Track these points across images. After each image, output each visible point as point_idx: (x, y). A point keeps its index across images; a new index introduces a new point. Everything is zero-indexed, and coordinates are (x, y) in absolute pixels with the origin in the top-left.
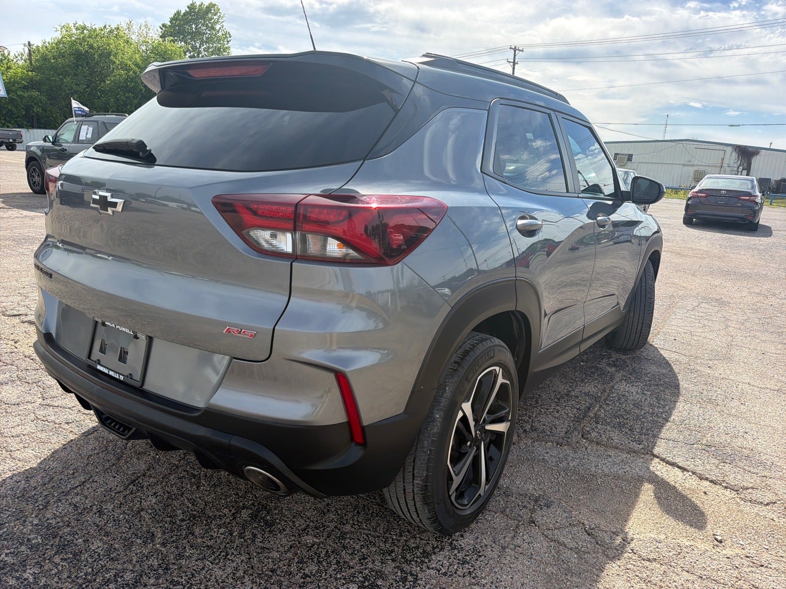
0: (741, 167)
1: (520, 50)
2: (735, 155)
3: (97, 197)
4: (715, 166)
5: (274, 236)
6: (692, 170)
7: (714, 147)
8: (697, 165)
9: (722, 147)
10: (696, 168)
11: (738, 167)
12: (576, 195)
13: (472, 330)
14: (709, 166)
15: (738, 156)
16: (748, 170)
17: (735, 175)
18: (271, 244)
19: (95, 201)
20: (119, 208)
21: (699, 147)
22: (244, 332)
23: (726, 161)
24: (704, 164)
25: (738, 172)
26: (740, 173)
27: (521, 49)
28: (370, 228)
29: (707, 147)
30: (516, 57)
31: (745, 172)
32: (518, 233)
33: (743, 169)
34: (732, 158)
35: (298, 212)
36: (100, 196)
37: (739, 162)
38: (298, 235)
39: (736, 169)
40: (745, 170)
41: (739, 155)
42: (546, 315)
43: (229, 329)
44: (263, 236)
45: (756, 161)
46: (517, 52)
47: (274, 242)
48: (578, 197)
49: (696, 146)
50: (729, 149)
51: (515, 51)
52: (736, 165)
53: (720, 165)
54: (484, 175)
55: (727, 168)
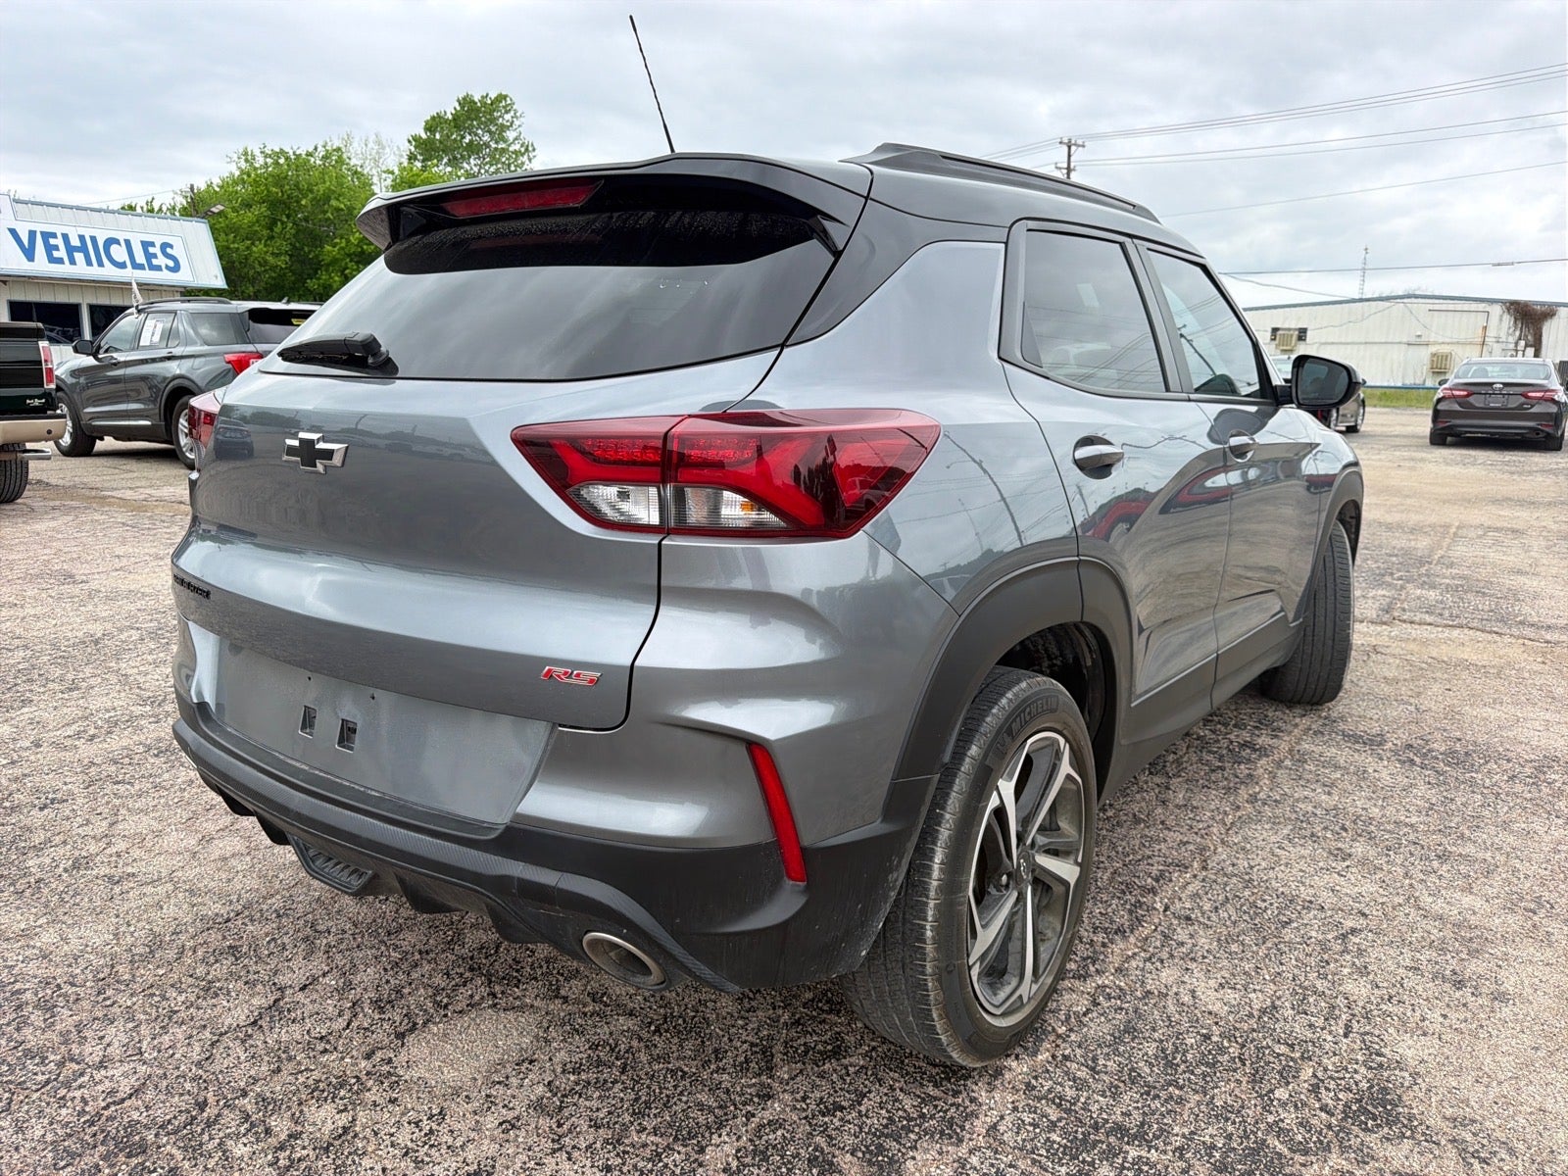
0: (1522, 343)
1: (1079, 146)
2: (1508, 320)
3: (296, 443)
4: (1471, 343)
5: (624, 496)
6: (1425, 354)
7: (1466, 306)
8: (1435, 343)
9: (1481, 306)
10: (1433, 349)
11: (1516, 344)
12: (1184, 395)
13: (997, 664)
14: (1458, 343)
15: (1515, 322)
16: (1537, 346)
17: (1512, 356)
18: (619, 510)
19: (291, 451)
20: (337, 460)
21: (1437, 307)
22: (578, 675)
23: (1492, 333)
24: (1448, 340)
25: (1517, 351)
26: (1520, 353)
27: (1080, 142)
28: (804, 471)
29: (1451, 307)
30: (1072, 159)
31: (1530, 351)
32: (1078, 471)
33: (1526, 346)
34: (1503, 326)
35: (668, 448)
36: (302, 441)
37: (1518, 333)
38: (669, 490)
39: (1512, 346)
40: (1531, 346)
41: (1516, 319)
42: (1141, 630)
43: (549, 670)
44: (604, 495)
45: (1550, 331)
46: (1073, 148)
47: (625, 506)
48: (1190, 400)
49: (1431, 307)
50: (1497, 310)
51: (1069, 147)
52: (1512, 339)
53: (1480, 340)
54: (1006, 365)
55: (1495, 345)
